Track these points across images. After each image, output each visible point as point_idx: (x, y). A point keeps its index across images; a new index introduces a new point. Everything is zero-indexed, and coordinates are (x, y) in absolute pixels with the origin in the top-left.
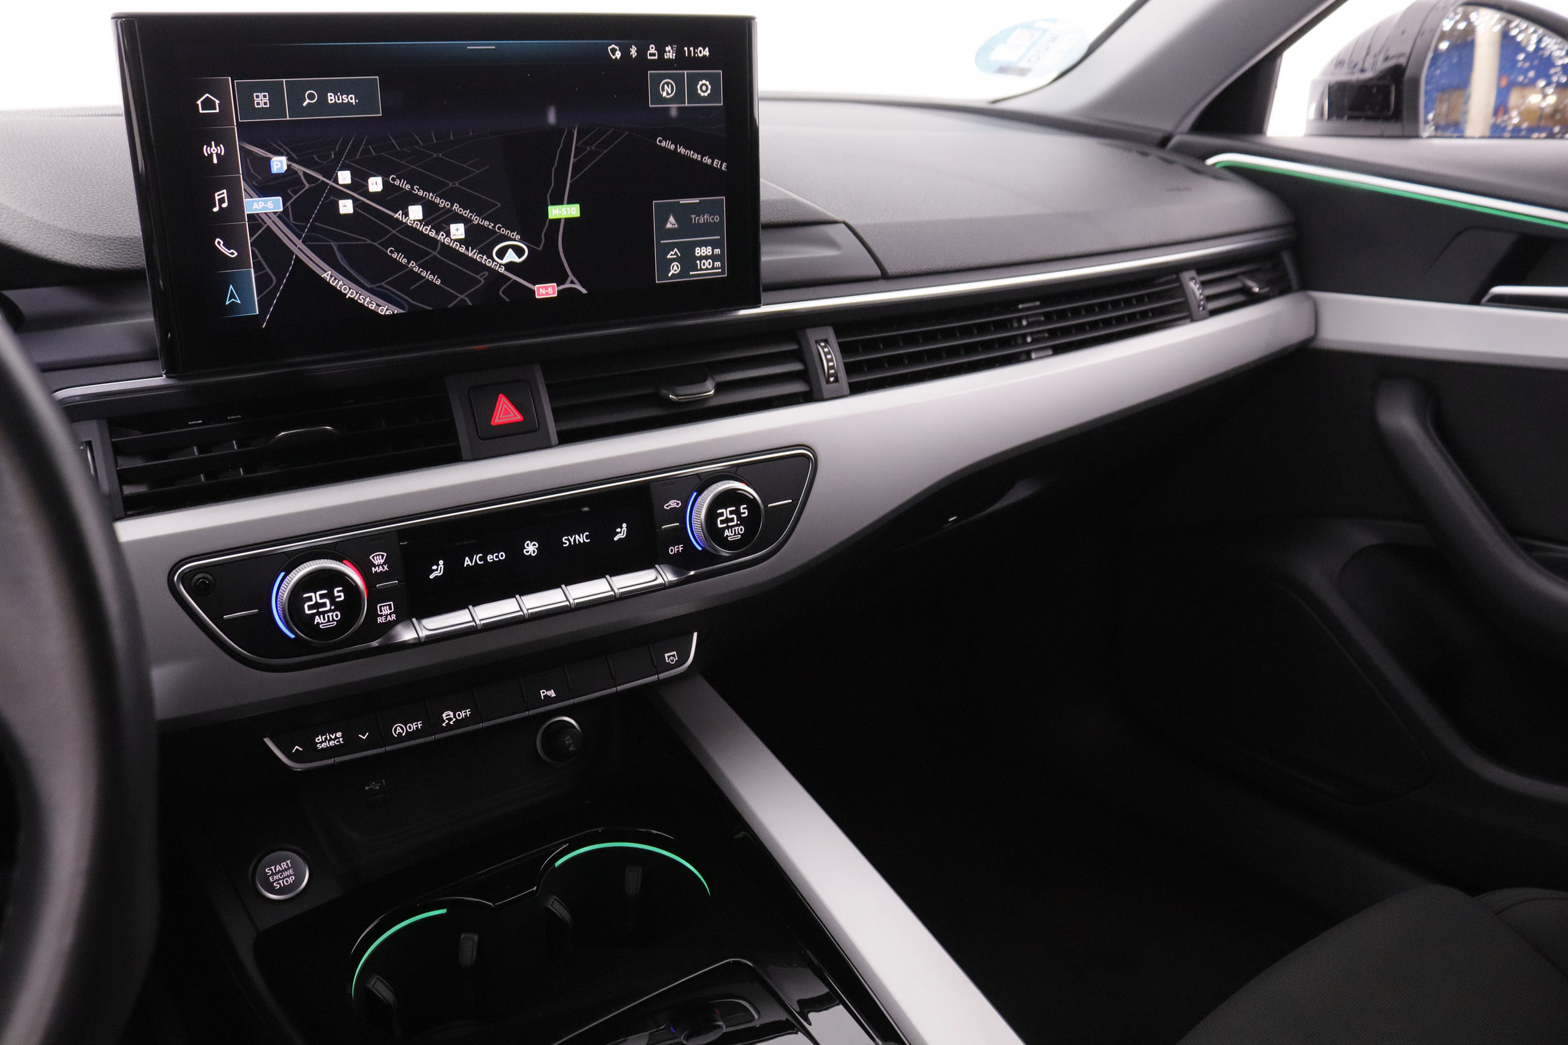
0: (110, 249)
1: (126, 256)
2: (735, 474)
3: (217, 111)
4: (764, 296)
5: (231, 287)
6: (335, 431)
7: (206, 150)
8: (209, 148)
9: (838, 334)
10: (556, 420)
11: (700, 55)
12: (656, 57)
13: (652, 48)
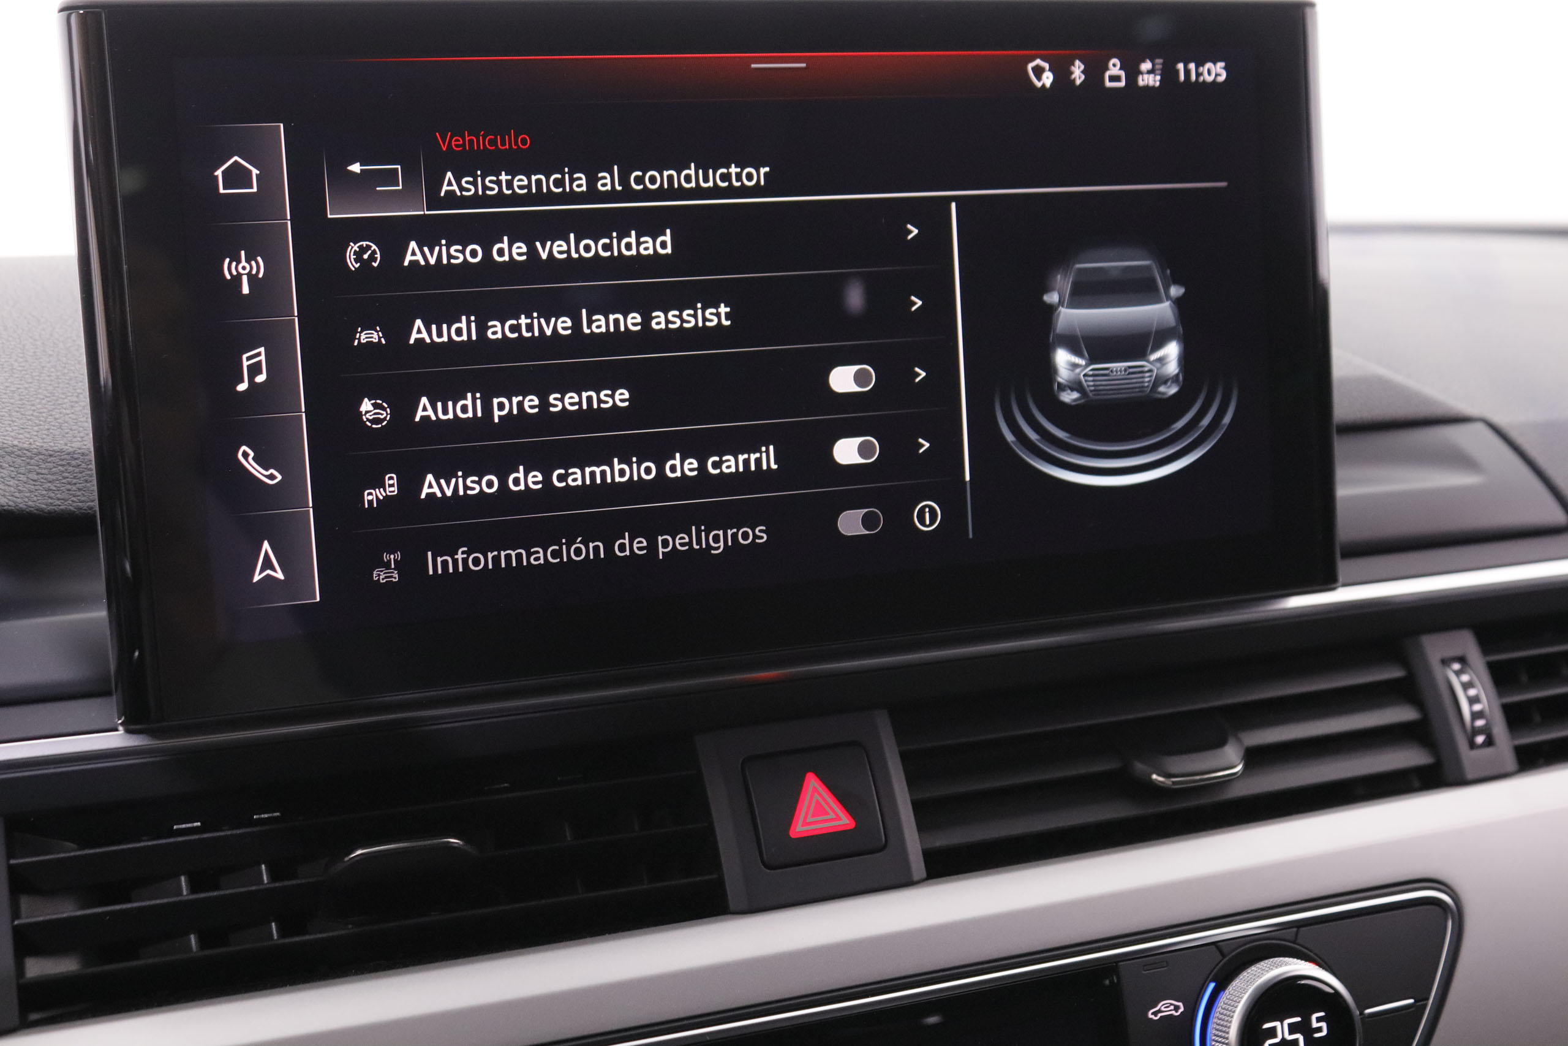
0: (38, 474)
1: (69, 487)
2: (1294, 943)
3: (255, 190)
4: (1344, 568)
5: (266, 545)
6: (468, 848)
7: (229, 268)
8: (234, 264)
9: (1486, 644)
10: (922, 827)
11: (1210, 79)
12: (1122, 84)
13: (1114, 65)
